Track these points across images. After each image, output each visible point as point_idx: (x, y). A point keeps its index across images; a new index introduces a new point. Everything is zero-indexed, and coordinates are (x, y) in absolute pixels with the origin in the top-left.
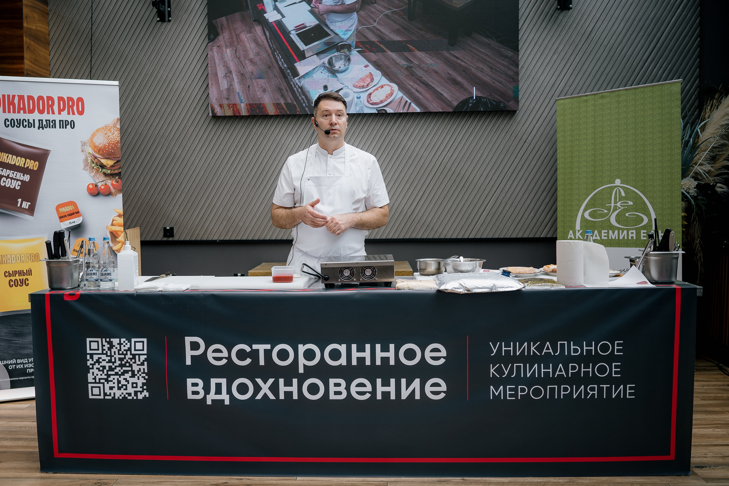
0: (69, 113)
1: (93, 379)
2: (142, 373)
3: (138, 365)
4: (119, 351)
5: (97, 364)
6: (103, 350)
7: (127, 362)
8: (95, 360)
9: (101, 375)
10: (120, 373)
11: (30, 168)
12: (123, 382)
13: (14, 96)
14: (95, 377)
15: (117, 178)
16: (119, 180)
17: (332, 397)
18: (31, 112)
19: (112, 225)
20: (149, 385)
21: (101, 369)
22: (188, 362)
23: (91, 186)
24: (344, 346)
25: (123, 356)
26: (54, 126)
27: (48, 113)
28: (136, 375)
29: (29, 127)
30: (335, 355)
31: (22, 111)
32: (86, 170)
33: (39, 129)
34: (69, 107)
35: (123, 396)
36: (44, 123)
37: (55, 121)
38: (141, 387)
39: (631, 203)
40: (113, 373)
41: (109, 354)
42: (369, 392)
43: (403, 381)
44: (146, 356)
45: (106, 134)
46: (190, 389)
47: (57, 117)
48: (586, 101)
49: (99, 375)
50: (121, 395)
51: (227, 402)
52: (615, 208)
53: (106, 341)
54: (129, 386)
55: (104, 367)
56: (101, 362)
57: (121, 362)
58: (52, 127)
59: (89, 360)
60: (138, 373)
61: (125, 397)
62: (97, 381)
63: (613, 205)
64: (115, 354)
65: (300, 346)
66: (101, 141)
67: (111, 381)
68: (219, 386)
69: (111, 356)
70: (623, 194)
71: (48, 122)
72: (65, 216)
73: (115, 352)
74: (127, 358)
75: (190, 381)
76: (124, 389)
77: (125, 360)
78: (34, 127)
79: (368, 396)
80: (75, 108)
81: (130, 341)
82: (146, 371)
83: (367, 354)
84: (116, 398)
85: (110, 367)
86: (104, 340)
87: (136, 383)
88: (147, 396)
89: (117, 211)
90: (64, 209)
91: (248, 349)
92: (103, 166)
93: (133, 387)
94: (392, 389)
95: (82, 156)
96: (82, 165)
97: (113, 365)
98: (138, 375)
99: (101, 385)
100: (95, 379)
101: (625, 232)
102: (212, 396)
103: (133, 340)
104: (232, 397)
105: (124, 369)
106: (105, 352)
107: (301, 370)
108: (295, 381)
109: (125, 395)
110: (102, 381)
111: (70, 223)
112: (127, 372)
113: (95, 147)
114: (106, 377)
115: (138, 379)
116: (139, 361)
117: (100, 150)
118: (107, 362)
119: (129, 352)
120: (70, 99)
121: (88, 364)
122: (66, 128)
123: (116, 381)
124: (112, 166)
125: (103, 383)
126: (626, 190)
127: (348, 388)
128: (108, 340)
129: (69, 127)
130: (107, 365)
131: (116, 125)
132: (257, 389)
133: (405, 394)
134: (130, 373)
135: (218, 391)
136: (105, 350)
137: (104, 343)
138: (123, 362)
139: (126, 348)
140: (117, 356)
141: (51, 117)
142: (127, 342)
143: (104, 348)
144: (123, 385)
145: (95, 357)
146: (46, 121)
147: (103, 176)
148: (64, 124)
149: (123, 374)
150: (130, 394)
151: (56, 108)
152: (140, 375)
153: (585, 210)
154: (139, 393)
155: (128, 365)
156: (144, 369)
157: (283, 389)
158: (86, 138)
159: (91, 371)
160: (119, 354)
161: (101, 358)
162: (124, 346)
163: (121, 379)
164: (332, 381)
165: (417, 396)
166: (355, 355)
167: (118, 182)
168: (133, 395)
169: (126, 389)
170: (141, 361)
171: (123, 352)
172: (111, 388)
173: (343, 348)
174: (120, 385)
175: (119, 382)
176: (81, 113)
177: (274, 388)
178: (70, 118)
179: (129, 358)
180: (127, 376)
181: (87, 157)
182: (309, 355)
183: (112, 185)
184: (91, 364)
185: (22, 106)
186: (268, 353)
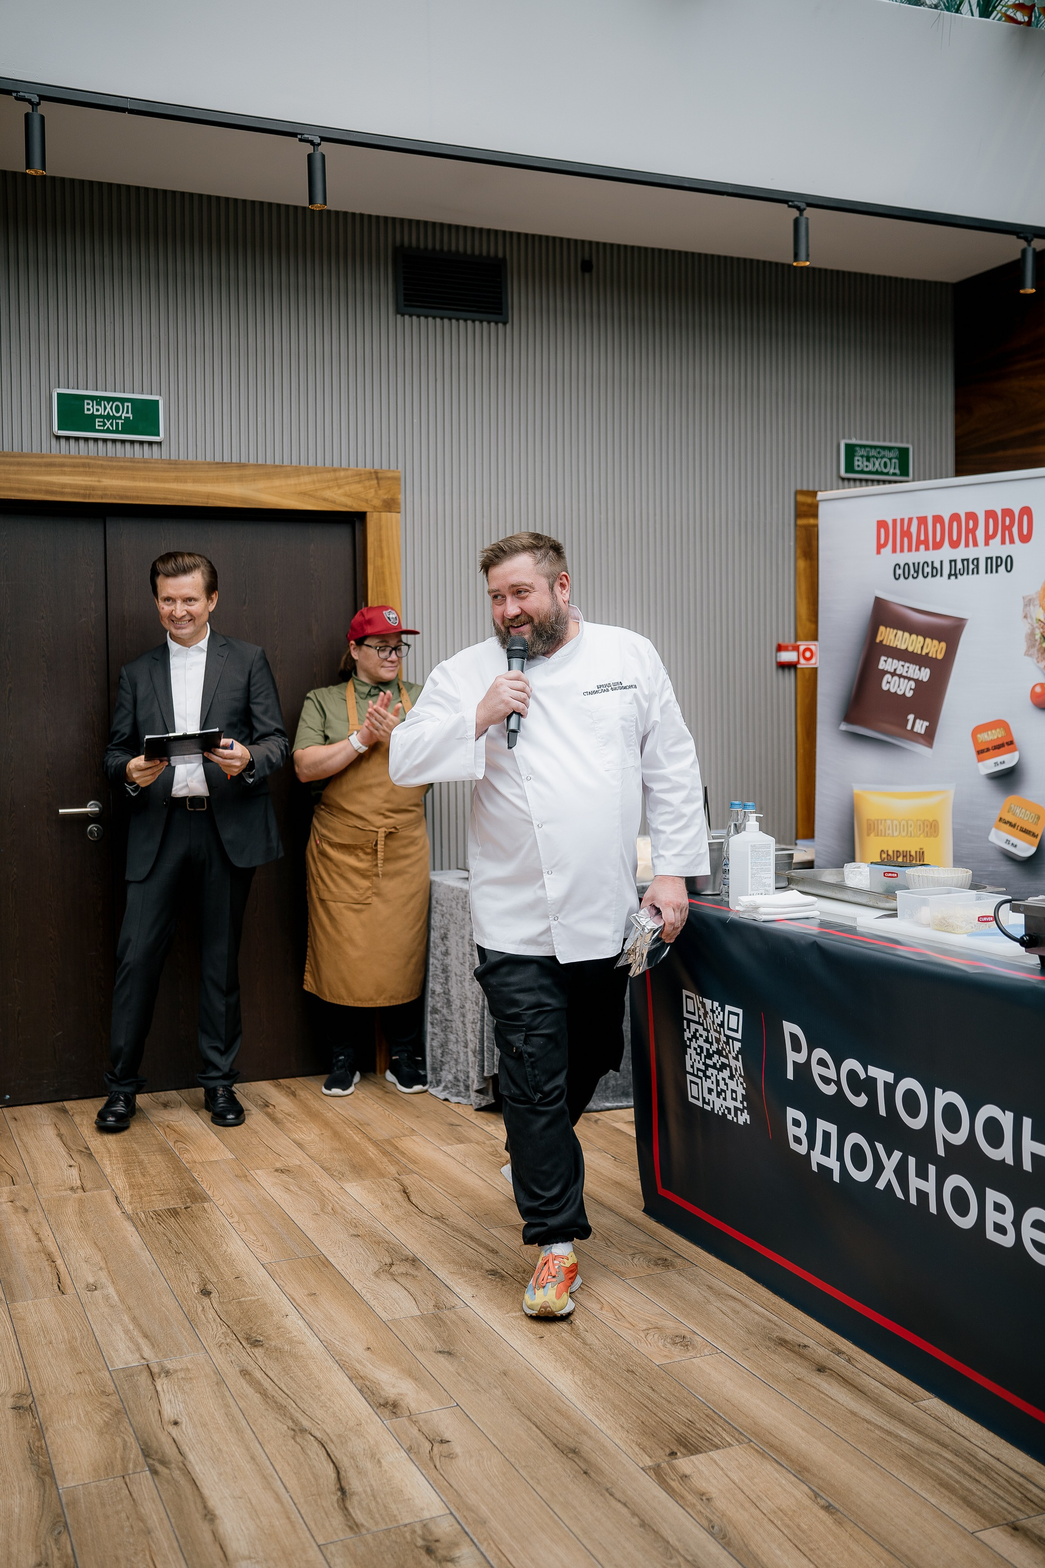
0: (1003, 542)
11: (930, 655)
13: (910, 520)
17: (991, 1233)
18: (938, 546)
20: (749, 1100)
22: (790, 1074)
23: (1038, 689)
24: (1011, 1117)
26: (977, 569)
27: (967, 545)
29: (933, 576)
30: (995, 1133)
31: (922, 547)
32: (1030, 656)
33: (949, 578)
34: (1004, 528)
36: (959, 565)
37: (978, 559)
46: (791, 1128)
47: (981, 552)
51: (837, 1178)
58: (973, 573)
65: (938, 1093)
68: (827, 1139)
71: (965, 562)
72: (988, 750)
75: (791, 1112)
78: (941, 575)
80: (1015, 530)
90: (986, 736)
91: (862, 1073)
95: (1024, 628)
96: (1023, 646)
102: (818, 1156)
104: (844, 1169)
107: (940, 1149)
108: (933, 1171)
111: (996, 764)
120: (1007, 512)
122: (997, 571)
127: (1017, 1225)
129: (1002, 569)
132: (878, 1164)
135: (826, 1147)
141: (970, 553)
146: (963, 561)
148: (995, 564)
151: (980, 534)
157: (914, 1181)
158: (1035, 588)
164: (992, 1196)
166: (1029, 1144)
173: (1008, 1120)
176: (1026, 538)
177: (902, 1176)
178: (1003, 551)
181: (1034, 633)
182: (952, 1117)
185: (922, 538)
186: (890, 1089)
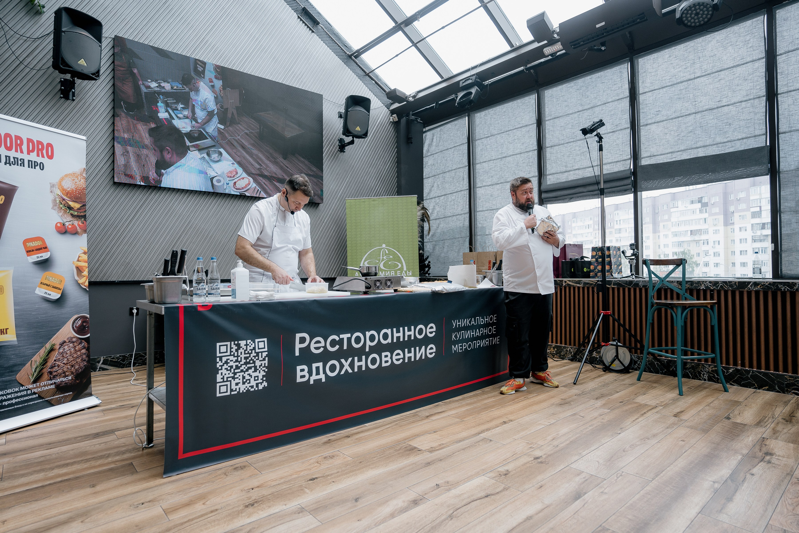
0: (38, 155)
1: (222, 379)
2: (263, 367)
3: (260, 361)
4: (245, 351)
5: (225, 365)
6: (231, 352)
7: (252, 359)
8: (223, 362)
9: (229, 374)
10: (245, 370)
12: (247, 377)
14: (224, 376)
15: (83, 219)
16: (85, 222)
19: (78, 261)
20: (267, 377)
21: (229, 368)
22: (297, 354)
23: (59, 225)
24: (390, 330)
25: (248, 355)
26: (23, 164)
27: (16, 151)
28: (258, 369)
30: (385, 336)
32: (55, 210)
33: (6, 165)
34: (38, 150)
35: (246, 389)
37: (23, 160)
38: (261, 379)
39: (391, 257)
40: (239, 370)
41: (236, 355)
42: (402, 359)
43: (417, 348)
44: (267, 353)
45: (74, 180)
46: (299, 374)
47: (26, 157)
48: (364, 202)
49: (227, 374)
50: (245, 389)
51: (324, 380)
52: (383, 260)
53: (234, 344)
54: (252, 380)
55: (231, 367)
56: (229, 363)
57: (246, 361)
58: (21, 165)
59: (218, 362)
60: (260, 368)
61: (248, 390)
62: (225, 380)
63: (381, 258)
64: (241, 354)
65: (367, 333)
66: (69, 185)
67: (237, 378)
68: (318, 368)
69: (238, 356)
70: (387, 252)
71: (16, 159)
72: (33, 251)
73: (241, 353)
74: (252, 356)
75: (299, 368)
76: (248, 383)
77: (250, 358)
78: (1, 162)
79: (401, 361)
80: (44, 152)
81: (254, 342)
82: (266, 365)
83: (401, 334)
84: (241, 392)
85: (237, 366)
86: (233, 343)
87: (258, 377)
88: (266, 386)
89: (82, 248)
90: (31, 244)
91: (337, 338)
92: (70, 208)
93: (255, 380)
94: (412, 355)
95: (51, 197)
96: (51, 205)
97: (239, 363)
98: (260, 369)
99: (228, 383)
100: (223, 378)
101: (389, 272)
102: (314, 377)
103: (257, 340)
104: (327, 376)
105: (248, 366)
106: (232, 353)
107: (367, 350)
108: (364, 357)
109: (248, 388)
110: (229, 379)
111: (38, 257)
112: (250, 368)
113: (63, 190)
114: (233, 375)
115: (260, 373)
116: (262, 357)
117: (67, 194)
118: (234, 362)
119: (253, 351)
120: (39, 143)
121: (218, 366)
122: (35, 168)
123: (241, 378)
124: (79, 209)
125: (230, 381)
126: (389, 250)
127: (391, 358)
128: (236, 342)
129: (38, 167)
130: (234, 365)
131: (83, 174)
132: (342, 366)
133: (418, 356)
134: (253, 368)
135: (318, 373)
136: (232, 352)
137: (233, 346)
138: (248, 360)
139: (252, 348)
140: (243, 356)
141: (19, 155)
142: (252, 342)
143: (232, 350)
144: (247, 380)
145: (224, 359)
146: (14, 158)
147: (70, 216)
148: (33, 165)
149: (247, 370)
150: (252, 387)
151: (24, 147)
152: (261, 369)
153: (365, 261)
154: (260, 385)
155: (251, 362)
156: (265, 364)
157: (357, 364)
158: (55, 180)
159: (220, 372)
160: (245, 354)
161: (229, 359)
162: (250, 346)
163: (246, 375)
164: (384, 354)
165: (423, 357)
166: (396, 335)
167: (83, 223)
168: (255, 387)
169: (249, 383)
170: (263, 357)
171: (248, 352)
172: (237, 384)
173: (389, 331)
174: (245, 380)
175: (244, 377)
176: (51, 157)
177: (352, 365)
178: (39, 160)
179: (253, 356)
180: (250, 371)
181: (55, 198)
182: (372, 338)
183: (79, 225)
184: (220, 366)
186: (349, 339)
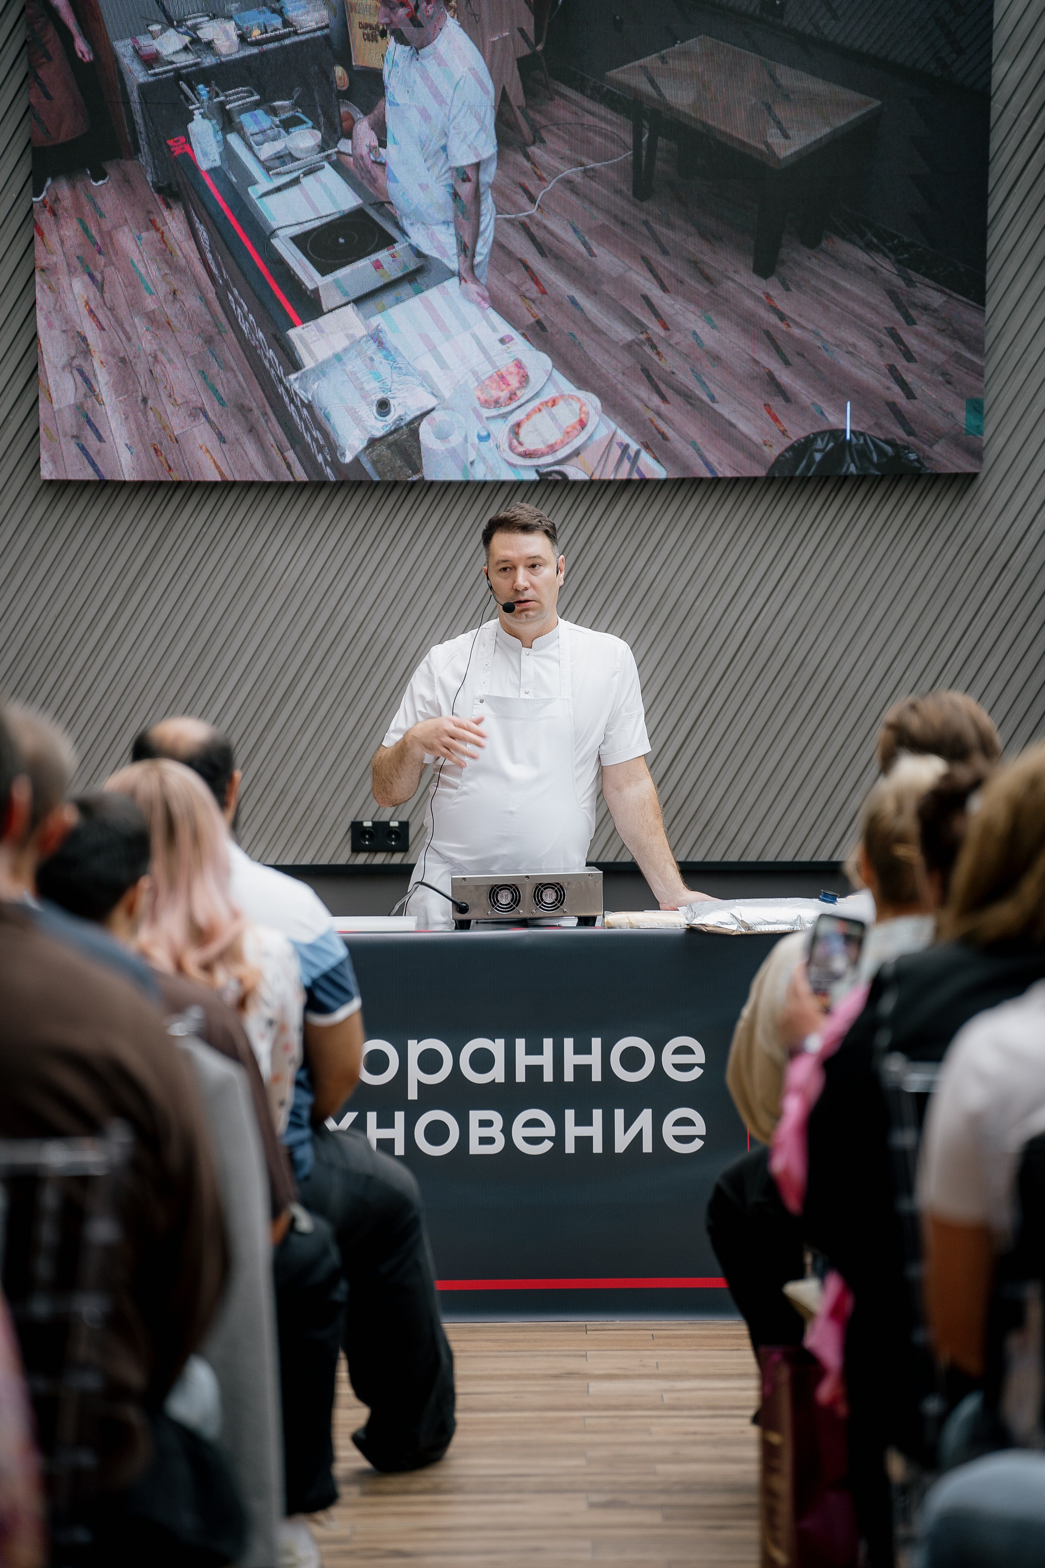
17: (475, 1148)
24: (501, 1043)
30: (482, 1061)
42: (550, 1138)
43: (619, 1114)
65: (412, 1044)
79: (547, 1146)
83: (546, 1059)
94: (595, 1131)
107: (413, 1094)
108: (400, 1117)
127: (507, 1131)
133: (622, 1143)
157: (374, 1133)
164: (475, 1116)
165: (647, 1147)
166: (523, 1060)
173: (497, 1047)
182: (430, 1061)
